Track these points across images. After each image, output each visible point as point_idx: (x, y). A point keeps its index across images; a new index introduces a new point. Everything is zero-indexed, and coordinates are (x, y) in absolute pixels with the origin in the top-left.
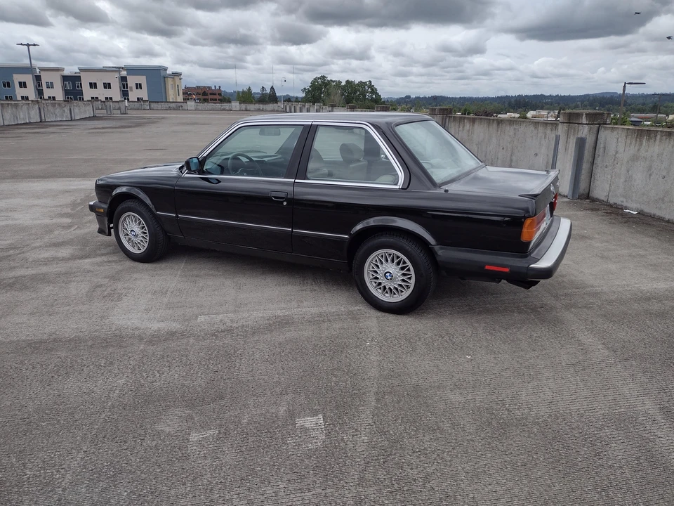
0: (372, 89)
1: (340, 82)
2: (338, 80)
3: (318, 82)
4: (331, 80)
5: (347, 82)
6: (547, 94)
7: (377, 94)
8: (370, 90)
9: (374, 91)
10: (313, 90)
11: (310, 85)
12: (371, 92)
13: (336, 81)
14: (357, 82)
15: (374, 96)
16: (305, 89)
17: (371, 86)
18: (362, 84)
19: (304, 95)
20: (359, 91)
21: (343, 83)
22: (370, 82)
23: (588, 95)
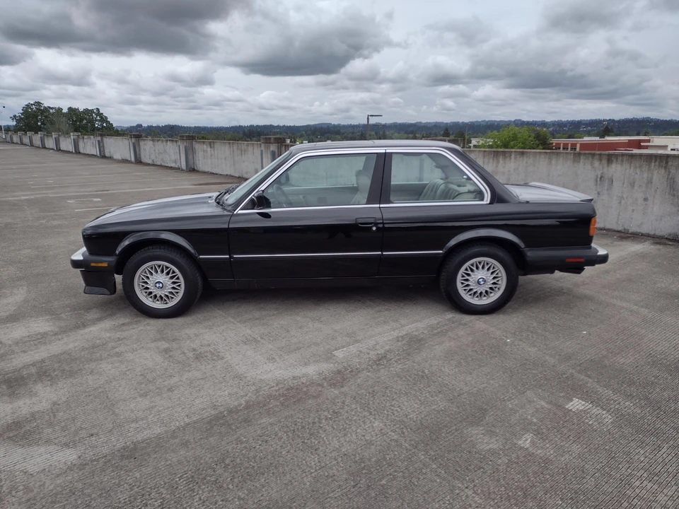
0: (101, 117)
1: (60, 110)
2: (57, 107)
3: (32, 109)
4: (49, 107)
5: (70, 109)
6: (275, 124)
7: (108, 122)
8: (98, 118)
9: (104, 119)
10: (27, 118)
11: (22, 112)
12: (100, 121)
13: (55, 108)
14: (81, 109)
15: (105, 125)
16: (15, 116)
17: (99, 114)
18: (87, 111)
19: (14, 123)
20: (86, 119)
21: (65, 110)
22: (98, 109)
23: (309, 126)
